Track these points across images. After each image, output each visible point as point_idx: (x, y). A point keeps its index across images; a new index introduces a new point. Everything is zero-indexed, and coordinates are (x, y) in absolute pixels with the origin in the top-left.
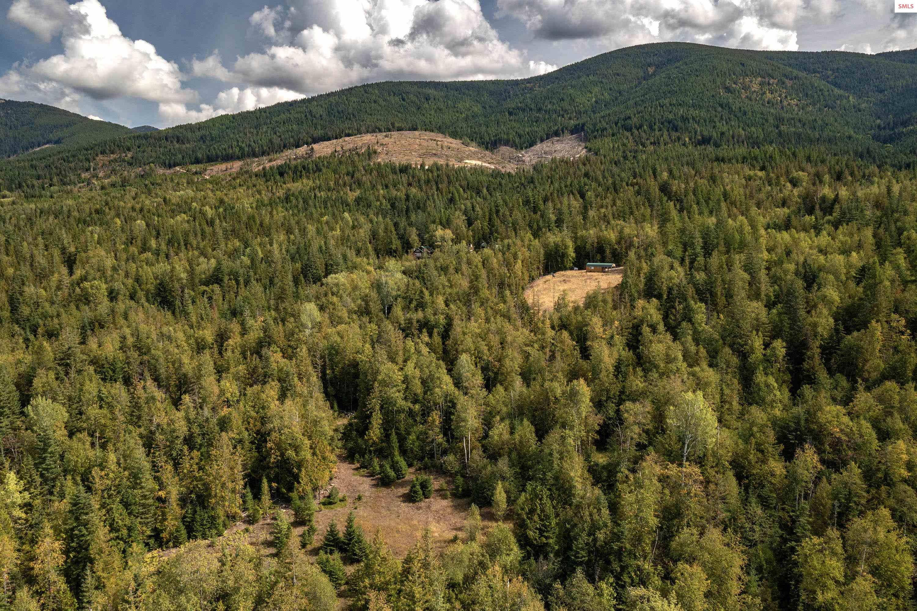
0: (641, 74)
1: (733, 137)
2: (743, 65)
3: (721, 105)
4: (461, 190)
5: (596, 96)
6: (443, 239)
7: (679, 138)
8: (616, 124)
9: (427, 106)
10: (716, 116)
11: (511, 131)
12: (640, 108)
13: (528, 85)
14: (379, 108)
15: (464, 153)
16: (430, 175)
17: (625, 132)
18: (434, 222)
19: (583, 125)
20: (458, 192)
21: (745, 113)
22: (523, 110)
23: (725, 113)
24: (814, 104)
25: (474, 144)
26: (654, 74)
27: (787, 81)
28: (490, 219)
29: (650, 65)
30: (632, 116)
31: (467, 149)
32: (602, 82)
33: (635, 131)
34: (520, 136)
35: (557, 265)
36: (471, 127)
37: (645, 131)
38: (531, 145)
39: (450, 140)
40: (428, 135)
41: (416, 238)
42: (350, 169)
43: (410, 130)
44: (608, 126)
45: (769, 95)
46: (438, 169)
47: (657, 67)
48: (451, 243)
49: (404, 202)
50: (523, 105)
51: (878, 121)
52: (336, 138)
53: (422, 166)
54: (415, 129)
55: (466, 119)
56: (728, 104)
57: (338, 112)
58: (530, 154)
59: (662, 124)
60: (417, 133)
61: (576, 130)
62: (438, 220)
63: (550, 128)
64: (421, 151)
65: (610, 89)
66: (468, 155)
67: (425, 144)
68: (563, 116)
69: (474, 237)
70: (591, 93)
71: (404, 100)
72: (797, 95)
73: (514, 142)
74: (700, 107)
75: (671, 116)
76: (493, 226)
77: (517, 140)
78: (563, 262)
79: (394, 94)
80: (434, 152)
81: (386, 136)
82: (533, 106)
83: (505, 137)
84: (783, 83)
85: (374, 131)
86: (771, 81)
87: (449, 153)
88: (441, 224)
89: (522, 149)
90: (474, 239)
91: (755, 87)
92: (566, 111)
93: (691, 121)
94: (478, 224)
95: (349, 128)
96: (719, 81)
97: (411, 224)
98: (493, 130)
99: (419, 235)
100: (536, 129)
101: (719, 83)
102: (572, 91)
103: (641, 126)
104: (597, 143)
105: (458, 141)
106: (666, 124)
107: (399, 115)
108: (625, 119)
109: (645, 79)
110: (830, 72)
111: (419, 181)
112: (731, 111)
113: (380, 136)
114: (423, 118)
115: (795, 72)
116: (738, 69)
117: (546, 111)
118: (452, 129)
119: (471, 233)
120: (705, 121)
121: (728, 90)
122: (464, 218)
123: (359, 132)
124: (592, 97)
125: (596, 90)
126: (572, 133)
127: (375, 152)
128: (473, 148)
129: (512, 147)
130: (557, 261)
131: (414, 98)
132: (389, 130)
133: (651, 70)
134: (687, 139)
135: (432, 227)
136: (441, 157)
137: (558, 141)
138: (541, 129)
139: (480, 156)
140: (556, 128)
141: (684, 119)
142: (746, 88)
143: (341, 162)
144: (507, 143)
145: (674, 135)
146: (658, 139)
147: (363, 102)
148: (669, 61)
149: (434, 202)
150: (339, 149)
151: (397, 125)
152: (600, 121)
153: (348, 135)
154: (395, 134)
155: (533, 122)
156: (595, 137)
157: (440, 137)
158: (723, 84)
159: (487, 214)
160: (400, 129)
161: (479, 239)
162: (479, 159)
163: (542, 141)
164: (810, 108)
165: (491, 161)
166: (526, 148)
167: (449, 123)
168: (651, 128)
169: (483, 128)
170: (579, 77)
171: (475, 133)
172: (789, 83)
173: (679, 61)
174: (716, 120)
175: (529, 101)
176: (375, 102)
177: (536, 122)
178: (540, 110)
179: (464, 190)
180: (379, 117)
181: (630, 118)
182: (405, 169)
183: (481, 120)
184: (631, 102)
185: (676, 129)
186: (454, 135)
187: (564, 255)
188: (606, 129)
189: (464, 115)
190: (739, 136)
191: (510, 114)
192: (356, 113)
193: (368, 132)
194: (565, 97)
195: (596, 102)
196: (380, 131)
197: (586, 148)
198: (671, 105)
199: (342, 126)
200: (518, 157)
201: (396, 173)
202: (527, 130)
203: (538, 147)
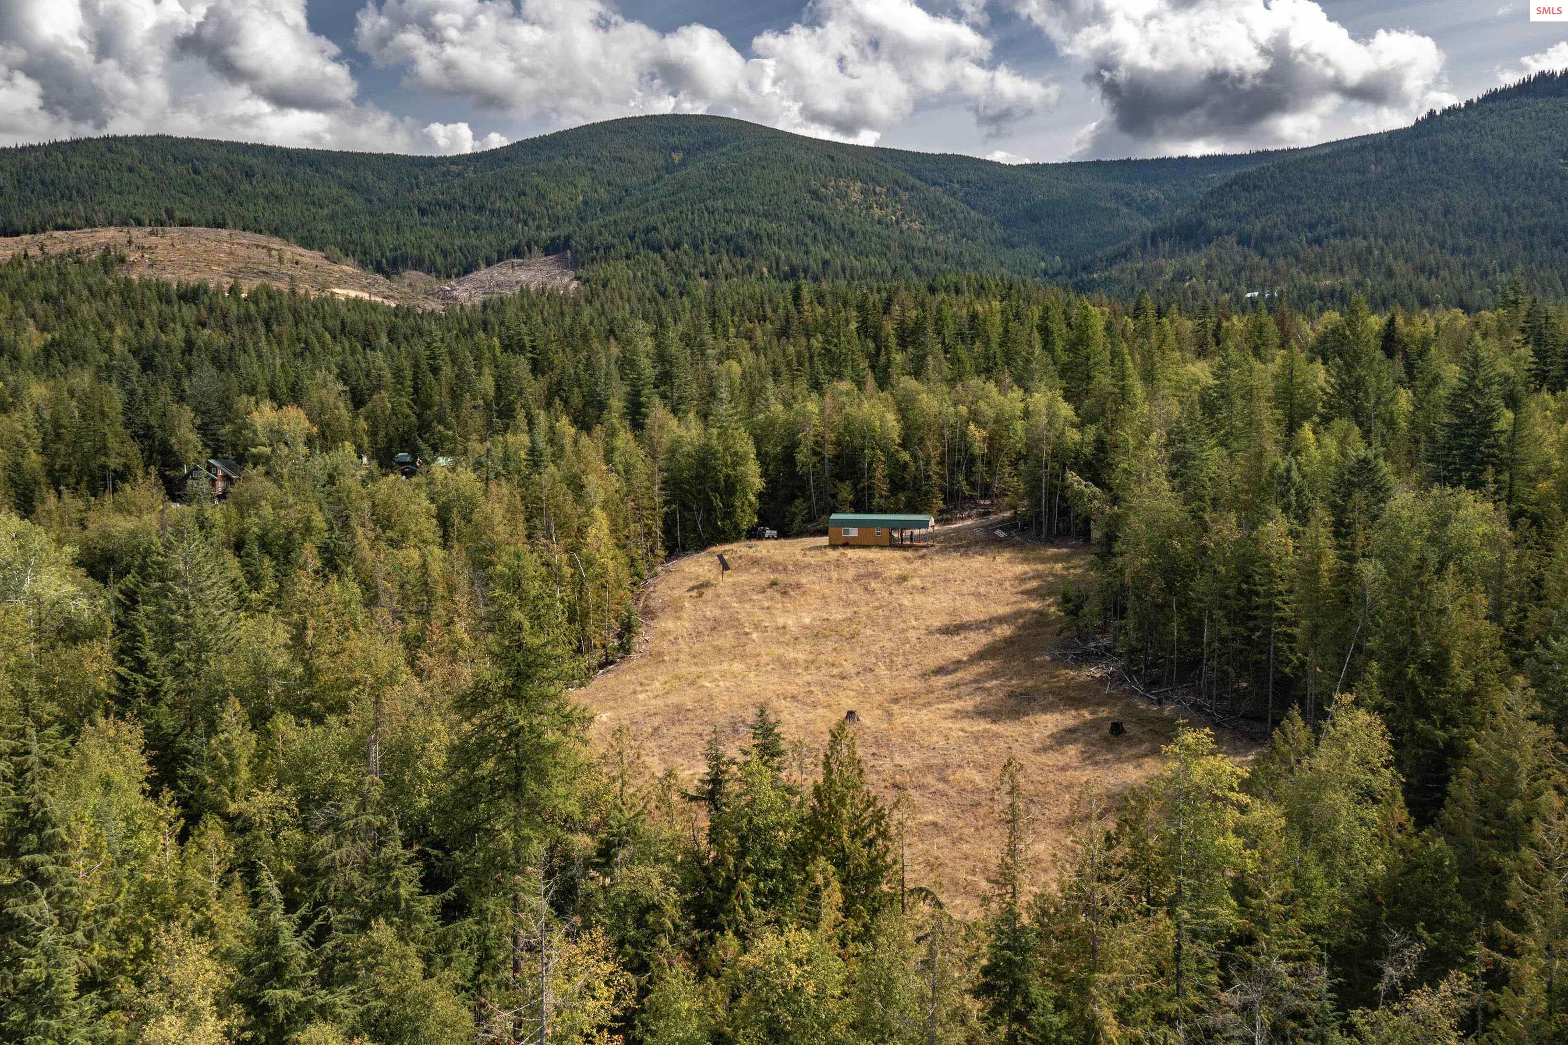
0: (661, 162)
1: (844, 271)
2: (832, 159)
3: (811, 218)
4: (328, 336)
5: (585, 193)
6: (277, 436)
7: (750, 269)
8: (632, 238)
9: (248, 187)
10: (806, 235)
11: (426, 243)
12: (671, 214)
13: (453, 168)
14: (140, 182)
15: (330, 274)
16: (252, 307)
17: (651, 254)
18: (252, 391)
19: (568, 238)
20: (319, 339)
21: (852, 234)
22: (448, 207)
23: (820, 232)
24: (946, 232)
25: (350, 260)
26: (683, 163)
27: (901, 192)
28: (416, 390)
29: (675, 149)
30: (659, 225)
31: (336, 267)
32: (592, 170)
33: (670, 254)
34: (444, 253)
35: (709, 522)
36: (343, 232)
37: (686, 253)
38: (467, 272)
39: (300, 250)
40: (249, 237)
41: (194, 438)
42: (54, 289)
43: (208, 225)
44: (616, 241)
45: (877, 212)
46: (270, 297)
47: (688, 152)
48: (303, 450)
49: (177, 354)
50: (447, 198)
51: (1043, 264)
52: (34, 232)
53: (234, 290)
54: (222, 225)
55: (332, 217)
56: (822, 217)
57: (42, 182)
58: (467, 286)
59: (716, 242)
60: (224, 233)
61: (554, 248)
62: (262, 388)
63: (503, 241)
64: (233, 265)
65: (609, 184)
66: (339, 280)
67: (242, 252)
68: (525, 223)
69: (373, 434)
70: (576, 187)
71: (196, 172)
72: (919, 214)
73: (433, 263)
74: (778, 218)
75: (730, 230)
76: (427, 406)
77: (439, 260)
78: (729, 512)
79: (176, 159)
80: (263, 268)
81: (152, 233)
82: (466, 202)
83: (415, 252)
84: (896, 194)
85: (124, 223)
86: (878, 189)
87: (296, 272)
88: (273, 396)
89: (449, 277)
90: (374, 443)
91: (856, 196)
92: (530, 214)
93: (765, 240)
94: (383, 400)
95: (66, 215)
96: (799, 177)
97: (181, 399)
98: (389, 239)
99: (203, 429)
100: (475, 242)
101: (799, 183)
102: (539, 180)
103: (677, 246)
104: (600, 271)
105: (316, 253)
106: (723, 242)
107: (187, 200)
108: (647, 231)
109: (668, 170)
110: (957, 186)
111: (224, 317)
112: (828, 229)
113: (136, 233)
114: (241, 210)
115: (912, 180)
116: (826, 163)
117: (492, 212)
118: (302, 233)
119: (363, 424)
120: (790, 241)
121: (815, 194)
122: (340, 387)
123: (90, 223)
124: (577, 195)
125: (584, 182)
126: (547, 251)
127: (122, 260)
128: (348, 268)
129: (429, 272)
130: (710, 509)
131: (221, 171)
132: (162, 224)
133: (677, 157)
134: (765, 270)
135: (243, 402)
136: (280, 280)
137: (520, 265)
138: (487, 242)
139: (364, 282)
140: (515, 242)
141: (755, 237)
142: (843, 196)
143: (32, 276)
144: (418, 264)
145: (742, 263)
146: (713, 269)
147: (104, 168)
148: (708, 145)
149: (260, 356)
150: (34, 251)
151: (178, 214)
152: (600, 233)
153: (64, 228)
154: (174, 232)
155: (468, 229)
156: (593, 259)
157: (276, 243)
158: (806, 183)
159: (408, 373)
160: (185, 223)
161: (390, 441)
162: (362, 289)
163: (489, 264)
164: (941, 238)
165: (388, 293)
166: (457, 276)
167: (294, 224)
168: (696, 247)
169: (369, 236)
170: (550, 159)
171: (353, 242)
172: (905, 196)
173: (725, 145)
174: (808, 240)
175: (459, 192)
176: (131, 170)
177: (475, 230)
178: (480, 209)
179: (334, 337)
180: (138, 199)
181: (655, 228)
182: (191, 295)
183: (365, 220)
184: (654, 204)
185: (740, 252)
186: (307, 243)
187: (731, 487)
188: (613, 246)
189: (326, 211)
190: (852, 269)
191: (423, 212)
192: (85, 187)
193: (110, 224)
194: (528, 190)
195: (585, 203)
196: (139, 223)
197: (578, 278)
198: (726, 210)
199: (49, 210)
200: (445, 291)
201: (169, 302)
202: (457, 242)
203: (483, 274)
